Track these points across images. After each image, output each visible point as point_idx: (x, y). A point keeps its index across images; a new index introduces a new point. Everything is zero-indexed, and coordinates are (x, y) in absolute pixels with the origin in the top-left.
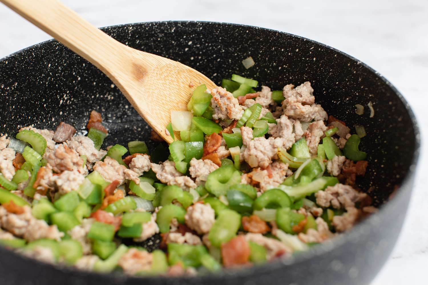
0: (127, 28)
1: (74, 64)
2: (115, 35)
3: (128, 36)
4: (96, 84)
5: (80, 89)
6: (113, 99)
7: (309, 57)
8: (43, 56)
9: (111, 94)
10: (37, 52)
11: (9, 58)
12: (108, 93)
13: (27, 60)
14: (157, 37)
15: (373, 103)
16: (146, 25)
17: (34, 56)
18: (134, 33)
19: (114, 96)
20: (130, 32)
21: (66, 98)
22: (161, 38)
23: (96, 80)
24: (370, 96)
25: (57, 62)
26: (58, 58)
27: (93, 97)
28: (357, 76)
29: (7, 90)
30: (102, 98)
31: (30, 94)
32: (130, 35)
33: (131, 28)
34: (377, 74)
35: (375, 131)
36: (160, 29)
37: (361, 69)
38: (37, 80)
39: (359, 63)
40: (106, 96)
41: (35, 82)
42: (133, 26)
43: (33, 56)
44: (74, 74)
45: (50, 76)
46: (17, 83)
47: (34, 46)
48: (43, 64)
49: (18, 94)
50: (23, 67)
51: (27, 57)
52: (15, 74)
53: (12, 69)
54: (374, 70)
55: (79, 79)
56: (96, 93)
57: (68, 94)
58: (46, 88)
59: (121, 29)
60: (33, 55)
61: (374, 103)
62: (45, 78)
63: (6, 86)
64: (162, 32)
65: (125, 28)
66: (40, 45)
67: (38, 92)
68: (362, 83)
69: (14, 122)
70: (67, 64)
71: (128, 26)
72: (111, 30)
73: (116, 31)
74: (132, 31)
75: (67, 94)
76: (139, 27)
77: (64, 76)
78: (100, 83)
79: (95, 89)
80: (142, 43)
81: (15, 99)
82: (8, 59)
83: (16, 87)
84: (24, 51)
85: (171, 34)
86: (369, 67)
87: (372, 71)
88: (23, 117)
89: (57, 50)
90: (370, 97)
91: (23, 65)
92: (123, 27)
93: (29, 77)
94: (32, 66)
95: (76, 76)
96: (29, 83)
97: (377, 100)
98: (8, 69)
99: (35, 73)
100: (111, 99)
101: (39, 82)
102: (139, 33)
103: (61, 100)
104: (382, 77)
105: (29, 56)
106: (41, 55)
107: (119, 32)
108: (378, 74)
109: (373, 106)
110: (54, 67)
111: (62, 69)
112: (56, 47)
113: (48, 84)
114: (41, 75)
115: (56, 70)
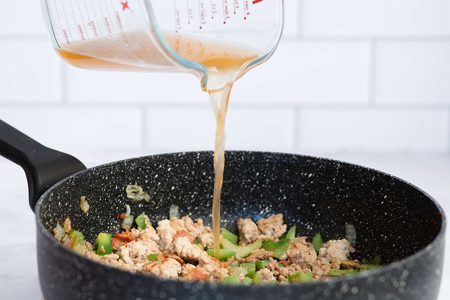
0: (336, 164)
1: (282, 182)
2: (324, 167)
3: (336, 172)
4: (300, 209)
5: (283, 208)
6: (312, 230)
8: (252, 163)
9: (311, 225)
10: (247, 157)
12: (309, 222)
13: (235, 161)
14: (360, 181)
16: (352, 166)
18: (341, 171)
19: (313, 227)
20: (337, 168)
21: (267, 211)
22: (363, 184)
23: (301, 205)
25: (266, 174)
26: (267, 171)
27: (294, 220)
30: (301, 224)
31: (232, 192)
32: (338, 172)
33: (339, 165)
36: (363, 174)
38: (242, 182)
40: (306, 224)
41: (239, 183)
42: (341, 163)
43: (241, 159)
44: (281, 191)
45: (256, 184)
48: (252, 170)
55: (285, 198)
56: (298, 217)
57: (271, 208)
58: (250, 194)
59: (330, 163)
62: (251, 184)
64: (365, 177)
65: (334, 163)
67: (241, 194)
70: (276, 179)
71: (337, 162)
72: (321, 161)
73: (326, 164)
74: (340, 168)
75: (269, 207)
76: (346, 167)
77: (270, 190)
78: (304, 210)
79: (298, 213)
80: (347, 183)
84: (234, 152)
85: (371, 182)
89: (268, 162)
93: (235, 176)
94: (239, 168)
95: (282, 193)
96: (233, 182)
99: (242, 176)
100: (309, 229)
101: (244, 185)
102: (346, 172)
103: (262, 210)
105: (237, 158)
107: (328, 165)
110: (262, 177)
111: (270, 182)
112: (267, 159)
113: (253, 190)
114: (247, 179)
115: (264, 181)
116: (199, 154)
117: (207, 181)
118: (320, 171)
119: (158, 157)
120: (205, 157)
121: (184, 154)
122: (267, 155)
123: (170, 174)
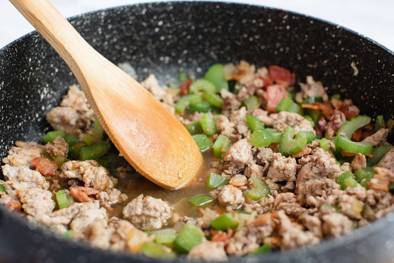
0: (100, 14)
1: (51, 56)
7: (282, 25)
8: (24, 51)
10: (19, 47)
13: (11, 57)
15: (356, 62)
17: (17, 52)
18: (106, 18)
21: (46, 92)
24: (353, 56)
25: (37, 56)
26: (37, 51)
28: (337, 39)
31: (15, 92)
33: (104, 13)
34: (361, 35)
37: (341, 32)
38: (20, 76)
39: (338, 27)
41: (18, 79)
42: (106, 11)
45: (31, 71)
46: (3, 82)
47: (16, 41)
48: (25, 58)
49: (5, 93)
50: (8, 64)
51: (11, 54)
55: (57, 70)
58: (28, 84)
60: (16, 50)
61: (358, 63)
62: (27, 73)
64: (133, 14)
66: (22, 40)
67: (21, 89)
68: (342, 45)
69: (4, 123)
70: (46, 56)
71: (100, 11)
75: (47, 87)
77: (43, 70)
81: (3, 99)
83: (3, 87)
85: (142, 16)
88: (11, 116)
89: (37, 43)
90: (352, 58)
91: (7, 62)
92: (96, 13)
93: (13, 74)
94: (15, 63)
95: (53, 67)
96: (13, 81)
97: (361, 59)
99: (18, 70)
101: (22, 79)
102: (112, 18)
103: (41, 94)
104: (366, 37)
105: (12, 53)
106: (23, 50)
109: (356, 66)
110: (34, 61)
111: (41, 62)
112: (35, 40)
113: (30, 80)
114: (23, 71)
115: (36, 64)
118: (85, 28)
122: (35, 36)
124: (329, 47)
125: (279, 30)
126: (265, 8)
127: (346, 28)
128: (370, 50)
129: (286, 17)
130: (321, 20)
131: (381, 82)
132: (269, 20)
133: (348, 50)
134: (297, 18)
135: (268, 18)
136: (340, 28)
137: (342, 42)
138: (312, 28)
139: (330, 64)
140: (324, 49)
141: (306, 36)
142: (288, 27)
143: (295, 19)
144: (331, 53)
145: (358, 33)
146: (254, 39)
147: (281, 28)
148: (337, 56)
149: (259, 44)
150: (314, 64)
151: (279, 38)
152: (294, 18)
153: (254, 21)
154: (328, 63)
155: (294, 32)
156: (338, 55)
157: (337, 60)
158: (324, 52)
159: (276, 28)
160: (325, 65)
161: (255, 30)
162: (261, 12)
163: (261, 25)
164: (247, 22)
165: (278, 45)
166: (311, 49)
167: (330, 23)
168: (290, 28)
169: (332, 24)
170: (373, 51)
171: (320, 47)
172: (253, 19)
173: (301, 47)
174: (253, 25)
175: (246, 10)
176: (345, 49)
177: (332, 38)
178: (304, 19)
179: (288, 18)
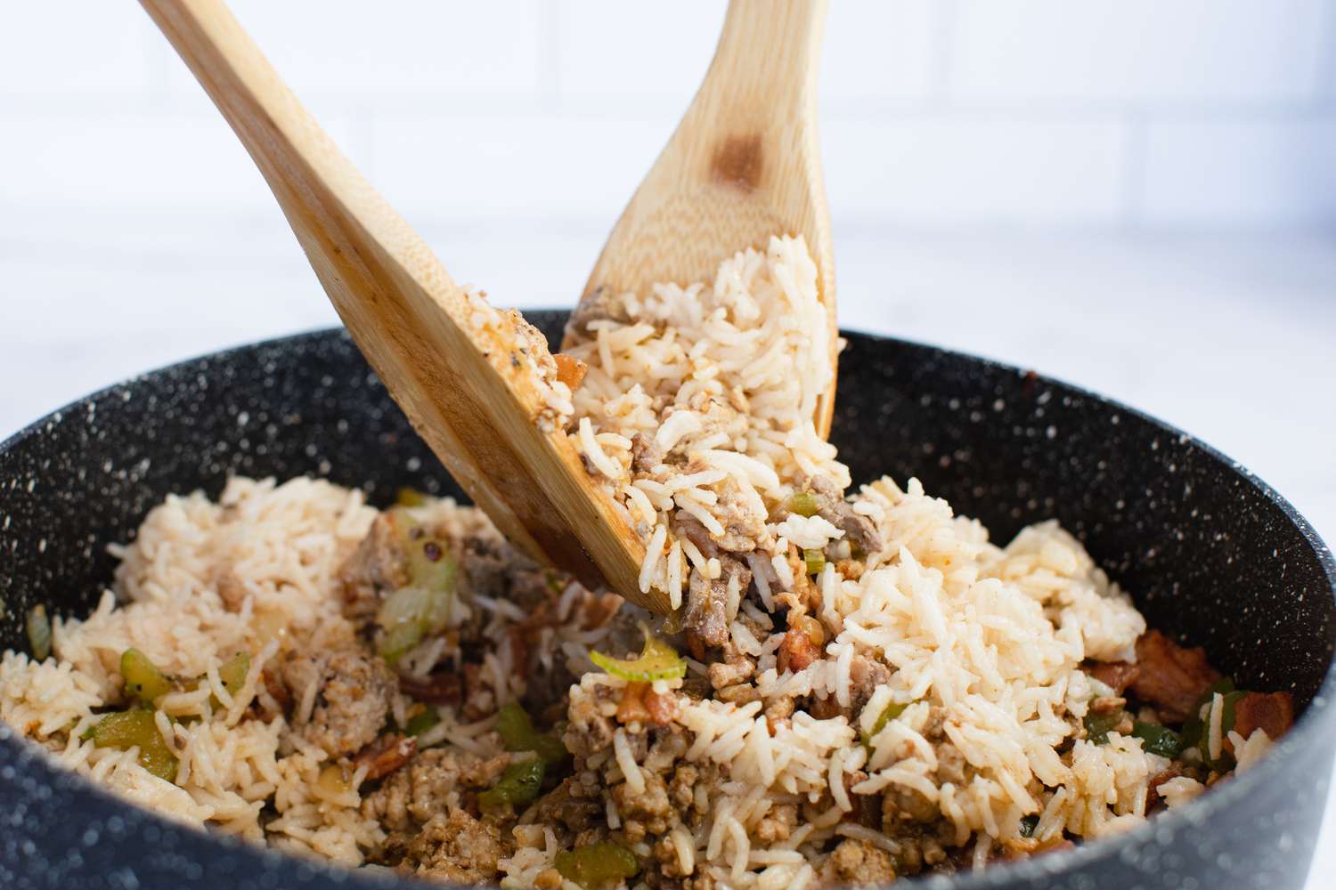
7: (1033, 424)
8: (227, 390)
10: (213, 373)
11: (135, 384)
13: (183, 396)
24: (1219, 537)
28: (1180, 478)
29: (119, 481)
34: (1240, 468)
35: (1232, 646)
37: (1190, 456)
38: (201, 459)
39: (1183, 440)
41: (197, 466)
43: (199, 385)
45: (243, 450)
46: (147, 462)
48: (226, 410)
50: (170, 415)
51: (183, 388)
52: (144, 433)
53: (137, 418)
54: (1229, 460)
63: (116, 468)
68: (1195, 500)
82: (130, 386)
86: (1214, 450)
87: (1224, 460)
90: (1217, 543)
98: (127, 414)
108: (1242, 469)
110: (258, 425)
116: (92, 407)
117: (116, 488)
119: (7, 455)
120: (108, 410)
121: (58, 418)
123: (33, 500)
124: (1160, 506)
125: (1025, 441)
126: (985, 363)
127: (1205, 445)
128: (1256, 518)
129: (1044, 398)
130: (1142, 414)
131: (1277, 623)
132: (999, 405)
133: (1207, 517)
134: (1076, 404)
135: (995, 398)
136: (1188, 443)
137: (1193, 489)
138: (1116, 440)
139: (1163, 560)
140: (1149, 510)
141: (1101, 465)
142: (1051, 432)
143: (1070, 406)
144: (1166, 526)
145: (1233, 462)
146: (954, 463)
147: (1030, 432)
148: (1180, 536)
149: (967, 481)
150: (1121, 561)
151: (1027, 463)
152: (1067, 401)
153: (954, 404)
154: (1157, 556)
155: (1068, 450)
156: (1184, 531)
157: (1180, 549)
158: (1149, 519)
159: (1017, 430)
160: (1151, 564)
161: (956, 433)
162: (974, 376)
163: (975, 417)
164: (933, 405)
165: (1023, 487)
166: (1115, 511)
167: (1165, 428)
168: (1059, 436)
169: (1169, 429)
170: (1262, 521)
171: (1138, 504)
172: (951, 397)
173: (1087, 498)
174: (953, 415)
175: (930, 367)
176: (1200, 514)
177: (1168, 476)
178: (1096, 407)
179: (1050, 401)
